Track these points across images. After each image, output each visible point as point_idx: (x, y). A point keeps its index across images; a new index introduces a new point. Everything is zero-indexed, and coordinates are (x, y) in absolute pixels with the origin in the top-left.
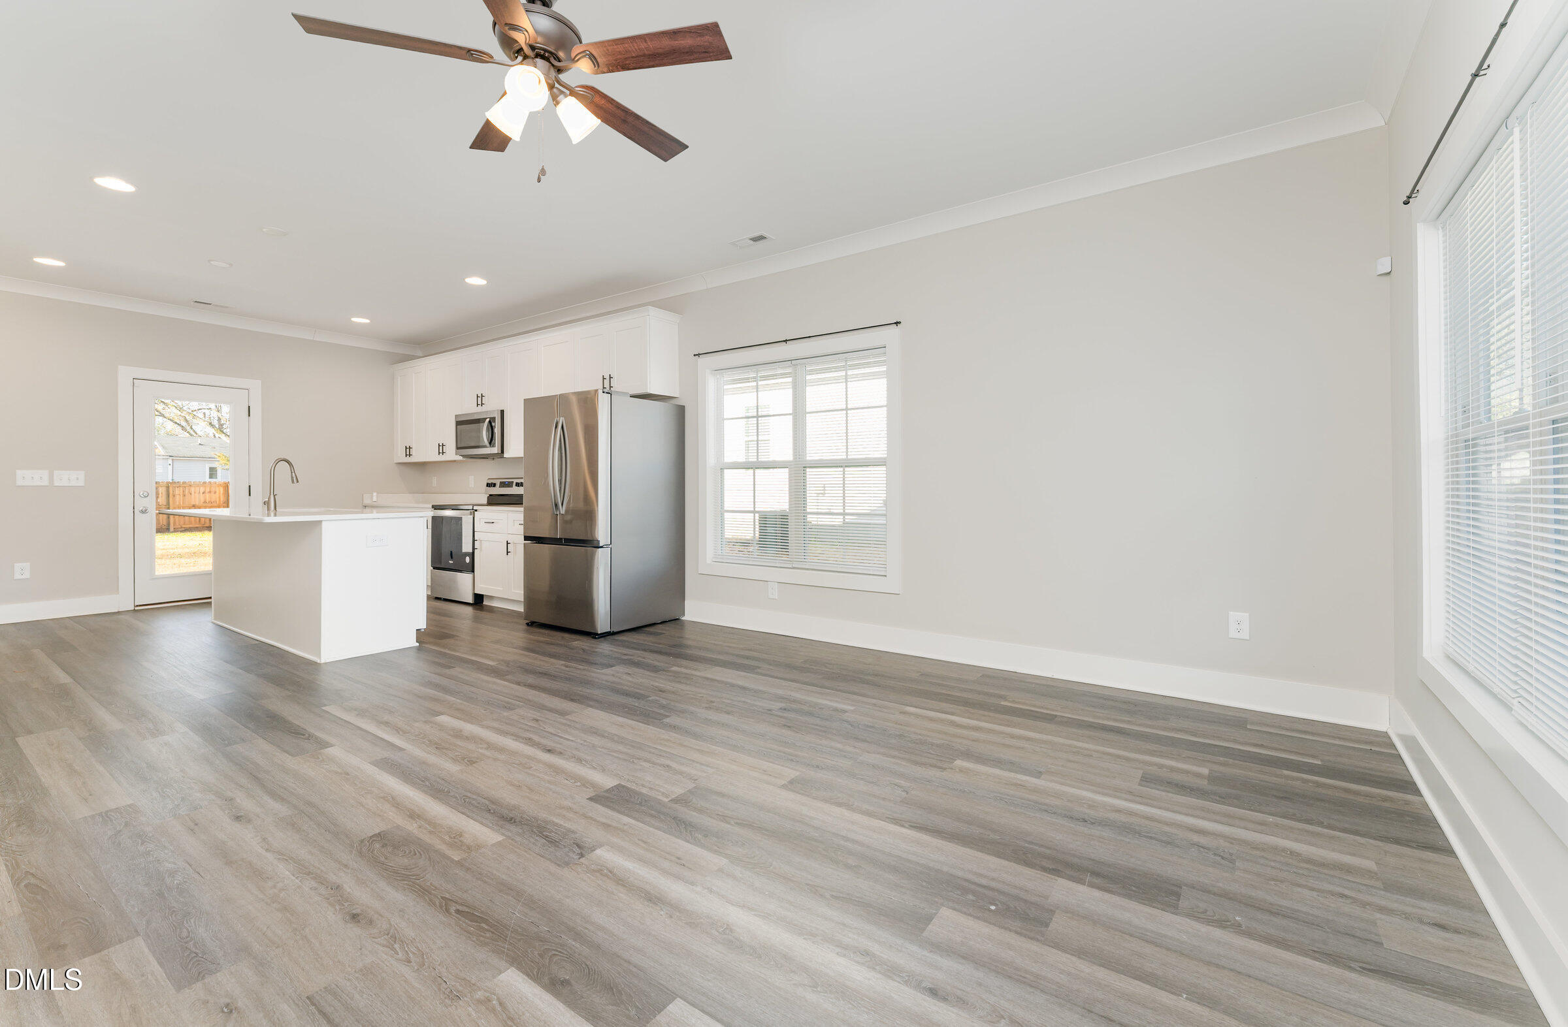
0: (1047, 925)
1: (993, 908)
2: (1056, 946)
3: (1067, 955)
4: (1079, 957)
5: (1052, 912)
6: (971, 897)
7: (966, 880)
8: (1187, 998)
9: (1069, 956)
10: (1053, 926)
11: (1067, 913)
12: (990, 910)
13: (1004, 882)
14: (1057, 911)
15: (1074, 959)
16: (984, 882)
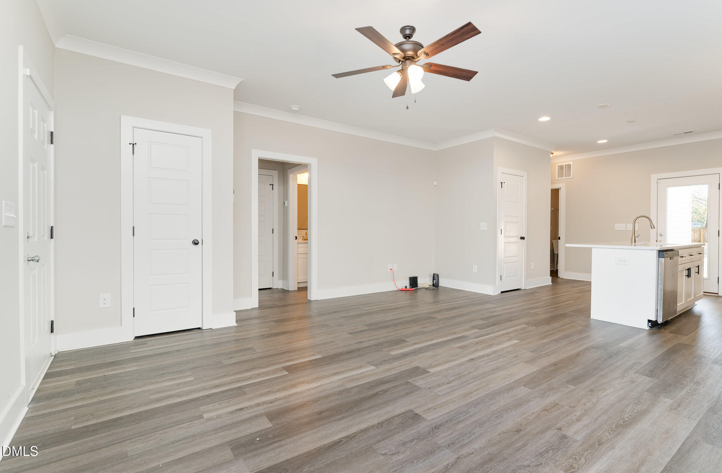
0: (232, 449)
1: (258, 439)
2: (221, 445)
3: (214, 445)
4: (209, 448)
5: (235, 456)
6: (271, 436)
7: (282, 440)
8: (159, 465)
9: (213, 445)
10: (230, 451)
11: (230, 460)
12: (257, 438)
13: (268, 451)
14: (234, 458)
15: (211, 446)
16: (276, 445)
